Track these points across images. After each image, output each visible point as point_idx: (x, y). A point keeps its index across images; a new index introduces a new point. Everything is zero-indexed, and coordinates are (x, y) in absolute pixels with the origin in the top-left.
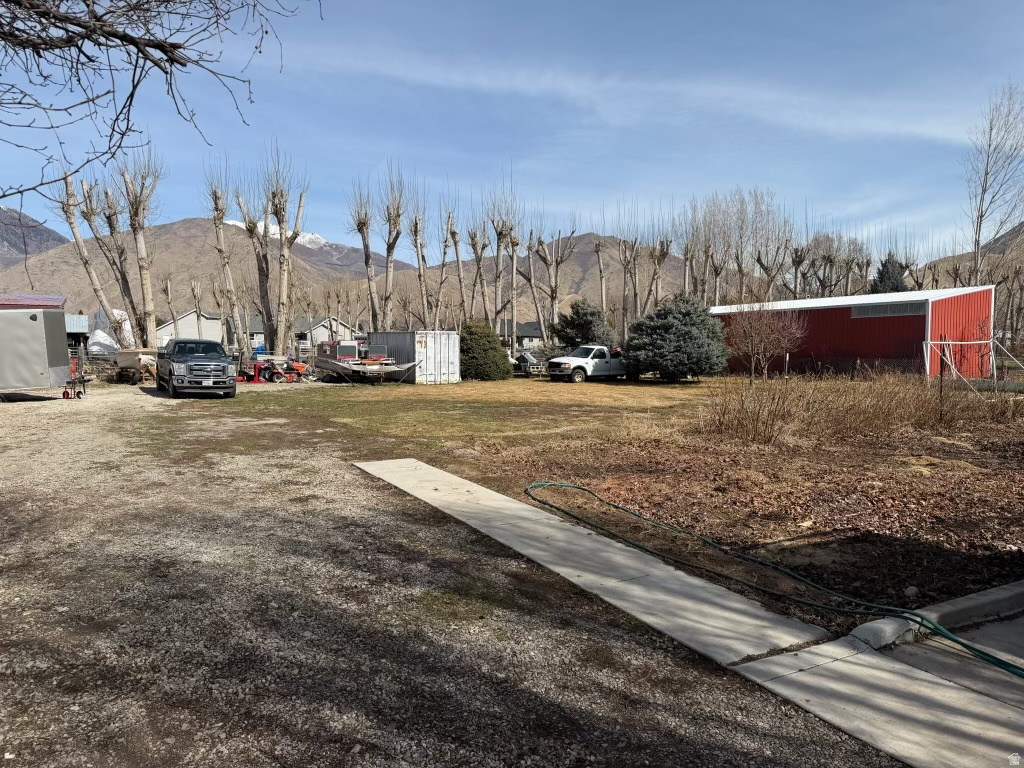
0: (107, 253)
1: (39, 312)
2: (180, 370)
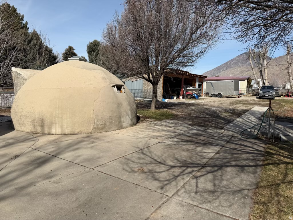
0: (258, 65)
1: (233, 80)
2: (261, 92)
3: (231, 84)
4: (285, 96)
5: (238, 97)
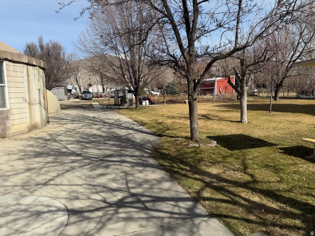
2: (83, 95)
3: (62, 90)
4: (96, 97)
5: (67, 100)
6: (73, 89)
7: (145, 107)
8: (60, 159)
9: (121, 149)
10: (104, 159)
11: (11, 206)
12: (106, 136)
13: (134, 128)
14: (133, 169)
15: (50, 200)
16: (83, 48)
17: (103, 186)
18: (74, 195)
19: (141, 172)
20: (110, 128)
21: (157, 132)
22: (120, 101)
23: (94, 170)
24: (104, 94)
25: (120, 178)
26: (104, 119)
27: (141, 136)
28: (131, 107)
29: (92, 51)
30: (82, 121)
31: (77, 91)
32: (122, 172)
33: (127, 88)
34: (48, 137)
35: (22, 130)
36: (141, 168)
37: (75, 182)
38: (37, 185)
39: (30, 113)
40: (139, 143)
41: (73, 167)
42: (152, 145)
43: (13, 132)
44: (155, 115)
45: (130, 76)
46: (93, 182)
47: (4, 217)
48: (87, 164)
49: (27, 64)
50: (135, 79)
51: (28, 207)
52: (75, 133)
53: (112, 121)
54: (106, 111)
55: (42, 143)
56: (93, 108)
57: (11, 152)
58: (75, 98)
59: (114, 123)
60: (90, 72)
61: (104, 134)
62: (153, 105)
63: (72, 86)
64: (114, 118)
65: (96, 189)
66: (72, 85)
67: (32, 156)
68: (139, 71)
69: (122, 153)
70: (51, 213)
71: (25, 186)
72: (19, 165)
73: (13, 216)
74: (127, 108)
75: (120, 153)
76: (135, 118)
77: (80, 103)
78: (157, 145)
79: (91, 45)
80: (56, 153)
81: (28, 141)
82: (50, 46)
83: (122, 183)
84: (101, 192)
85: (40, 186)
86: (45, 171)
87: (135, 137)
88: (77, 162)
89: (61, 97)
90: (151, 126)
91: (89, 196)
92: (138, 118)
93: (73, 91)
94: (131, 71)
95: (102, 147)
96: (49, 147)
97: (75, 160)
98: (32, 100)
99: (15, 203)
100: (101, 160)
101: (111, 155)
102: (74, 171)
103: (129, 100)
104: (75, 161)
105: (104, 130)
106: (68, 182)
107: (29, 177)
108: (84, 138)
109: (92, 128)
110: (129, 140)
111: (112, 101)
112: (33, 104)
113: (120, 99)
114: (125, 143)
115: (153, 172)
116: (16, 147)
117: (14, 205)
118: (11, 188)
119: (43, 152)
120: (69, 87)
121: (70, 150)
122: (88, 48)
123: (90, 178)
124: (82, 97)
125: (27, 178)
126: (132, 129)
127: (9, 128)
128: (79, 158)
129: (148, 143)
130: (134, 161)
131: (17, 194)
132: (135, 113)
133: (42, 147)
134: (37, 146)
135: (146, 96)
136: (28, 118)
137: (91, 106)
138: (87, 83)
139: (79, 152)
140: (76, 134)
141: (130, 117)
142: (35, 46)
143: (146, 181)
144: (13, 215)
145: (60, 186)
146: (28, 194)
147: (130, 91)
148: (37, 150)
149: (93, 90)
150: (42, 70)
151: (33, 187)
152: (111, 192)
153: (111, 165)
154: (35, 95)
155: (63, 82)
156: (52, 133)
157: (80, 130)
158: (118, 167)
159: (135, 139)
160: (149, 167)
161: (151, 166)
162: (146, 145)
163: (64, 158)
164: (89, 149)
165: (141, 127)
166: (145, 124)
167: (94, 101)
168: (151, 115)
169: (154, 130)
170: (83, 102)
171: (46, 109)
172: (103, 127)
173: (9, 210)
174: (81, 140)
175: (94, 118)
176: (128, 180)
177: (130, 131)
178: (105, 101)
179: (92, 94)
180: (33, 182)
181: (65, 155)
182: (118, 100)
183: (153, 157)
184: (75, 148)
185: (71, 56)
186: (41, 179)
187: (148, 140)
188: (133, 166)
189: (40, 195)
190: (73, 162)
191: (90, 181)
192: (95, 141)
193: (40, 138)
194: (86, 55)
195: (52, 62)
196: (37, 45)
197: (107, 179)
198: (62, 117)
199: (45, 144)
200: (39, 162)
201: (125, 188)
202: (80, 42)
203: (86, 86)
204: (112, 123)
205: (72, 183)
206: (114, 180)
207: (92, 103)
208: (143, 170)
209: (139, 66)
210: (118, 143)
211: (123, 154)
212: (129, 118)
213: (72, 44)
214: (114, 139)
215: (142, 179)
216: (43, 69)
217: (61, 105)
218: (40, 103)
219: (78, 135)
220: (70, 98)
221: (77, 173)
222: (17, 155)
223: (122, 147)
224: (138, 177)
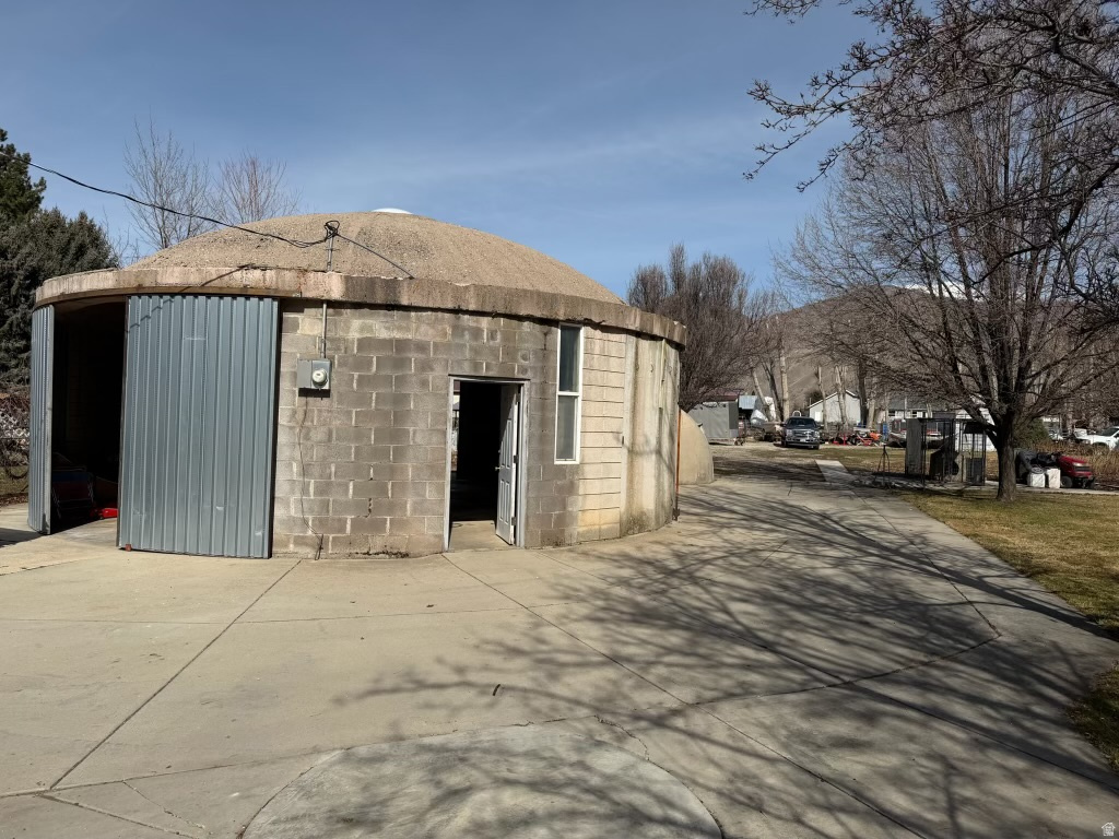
2: (789, 432)
3: (722, 413)
4: (832, 441)
5: (736, 443)
6: (756, 408)
7: (1043, 496)
8: (707, 645)
9: (926, 660)
10: (856, 684)
11: (565, 765)
12: (867, 596)
13: (987, 579)
14: (979, 756)
15: (672, 781)
16: (809, 273)
17: (854, 791)
18: (749, 789)
19: (1016, 777)
20: (883, 567)
21: (1102, 618)
22: (928, 462)
23: (821, 715)
24: (866, 430)
25: (922, 780)
26: (863, 528)
27: (1020, 622)
28: (976, 488)
29: (841, 280)
30: (780, 522)
31: (768, 416)
32: (931, 756)
33: (963, 414)
34: (673, 564)
35: (604, 527)
36: (1017, 763)
37: (752, 742)
38: (637, 717)
39: (631, 481)
40: (1011, 649)
41: (746, 686)
42: (1075, 673)
43: (581, 530)
44: (1092, 536)
45: (983, 369)
46: (815, 761)
47: (544, 792)
48: (794, 686)
49: (638, 334)
50: (1004, 380)
51: (607, 783)
52: (758, 563)
53: (892, 537)
54: (871, 497)
55: (656, 581)
56: (823, 479)
57: (572, 593)
58: (761, 440)
59: (902, 546)
60: (823, 352)
61: (859, 586)
62: (1083, 492)
63: (754, 398)
64: (900, 528)
65: (824, 792)
66: (753, 394)
67: (625, 617)
68: (1023, 349)
69: (930, 676)
70: (673, 828)
71: (602, 708)
72: (591, 638)
73: (567, 800)
74: (960, 494)
75: (925, 674)
76: (995, 540)
77: (778, 460)
78: (1099, 676)
79: (838, 261)
80: (695, 622)
81: (617, 564)
82: (704, 272)
83: (932, 800)
84: (842, 810)
85: (643, 724)
86: (659, 676)
87: (990, 620)
88: (761, 670)
89: (719, 435)
90: (1072, 585)
91: (799, 810)
92: (1005, 541)
93: (758, 414)
94: (986, 346)
95: (851, 635)
96: (673, 596)
97: (755, 663)
98: (640, 439)
99: (574, 757)
100: (847, 685)
101: (887, 674)
102: (749, 700)
103: (968, 460)
104: (755, 667)
105: (861, 568)
106: (730, 736)
107: (615, 683)
108: (786, 588)
109: (816, 556)
110: (962, 628)
111: (897, 459)
112: (640, 454)
113: (929, 453)
114: (948, 636)
115: (1080, 797)
116: (586, 579)
117: (572, 765)
118: (567, 705)
119: (655, 609)
120: (746, 402)
121: (738, 623)
122: (826, 273)
123: (805, 742)
124: (783, 438)
125: (610, 687)
126: (980, 584)
127: (574, 518)
128: (768, 657)
129: (1054, 659)
130: (985, 723)
131: (580, 731)
132: (993, 518)
133: (657, 593)
134: (641, 587)
135: (1049, 450)
136: (623, 496)
137: (812, 473)
138: (805, 390)
139: (769, 637)
140: (759, 566)
141: (969, 530)
142: (662, 276)
143: (1045, 829)
144: (568, 796)
145: (704, 744)
146: (610, 741)
147: (975, 426)
148: (641, 598)
149: (825, 416)
150: (674, 351)
151: (624, 722)
152: (882, 825)
153: (885, 714)
154: (649, 426)
155: (728, 386)
156: (685, 550)
157: (775, 556)
158: (915, 730)
159: (993, 627)
160: (1056, 768)
161: (1070, 765)
162: (1046, 667)
163: (720, 646)
164: (802, 631)
165: (1020, 582)
166: (1039, 573)
167: (827, 455)
168: (1073, 534)
169: (1085, 605)
170: (786, 457)
171: (674, 470)
172: (855, 558)
173: (557, 775)
174: (775, 591)
175: (824, 516)
176: (956, 797)
177: (970, 593)
178: (870, 458)
179: (822, 428)
180: (624, 703)
181: (721, 636)
182: (923, 458)
183: (1078, 729)
184: (755, 618)
185: (765, 301)
186: (646, 699)
187: (1055, 645)
188: (980, 745)
189: (642, 754)
190: (749, 666)
191: (804, 754)
192: (825, 606)
193: (649, 563)
194: (814, 296)
195: (702, 323)
196: (666, 273)
197: (867, 764)
198: (716, 502)
199: (663, 583)
200: (643, 642)
201: (941, 823)
202: (800, 254)
203: (802, 399)
204: (894, 547)
205: (741, 745)
206: (896, 779)
207: (819, 462)
208: (1026, 771)
209: (1025, 329)
210: (915, 632)
211: (938, 680)
212: (967, 536)
213: (772, 263)
214: (900, 613)
215: (1024, 813)
216: (678, 347)
217: (715, 459)
218: (659, 452)
219: (766, 573)
220: (744, 436)
221: (760, 713)
222: (586, 604)
223: (933, 653)
224: (1002, 798)
